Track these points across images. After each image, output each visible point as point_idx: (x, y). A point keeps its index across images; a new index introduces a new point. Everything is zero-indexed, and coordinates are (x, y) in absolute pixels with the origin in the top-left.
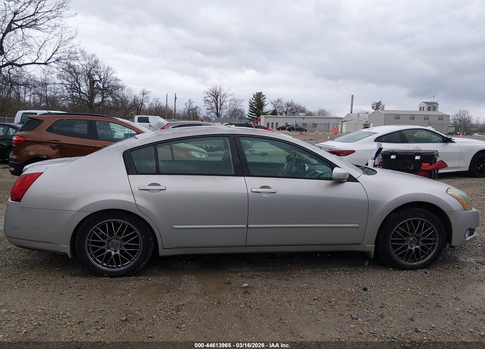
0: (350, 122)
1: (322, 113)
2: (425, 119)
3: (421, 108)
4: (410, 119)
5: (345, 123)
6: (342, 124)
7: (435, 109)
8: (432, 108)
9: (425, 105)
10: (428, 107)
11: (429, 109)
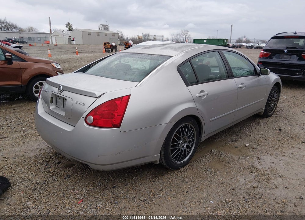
0: (58, 37)
1: (31, 29)
2: (105, 35)
3: (100, 28)
4: (97, 35)
5: (54, 37)
6: (52, 38)
7: (108, 29)
8: (106, 28)
9: (102, 26)
10: (104, 28)
11: (105, 29)
